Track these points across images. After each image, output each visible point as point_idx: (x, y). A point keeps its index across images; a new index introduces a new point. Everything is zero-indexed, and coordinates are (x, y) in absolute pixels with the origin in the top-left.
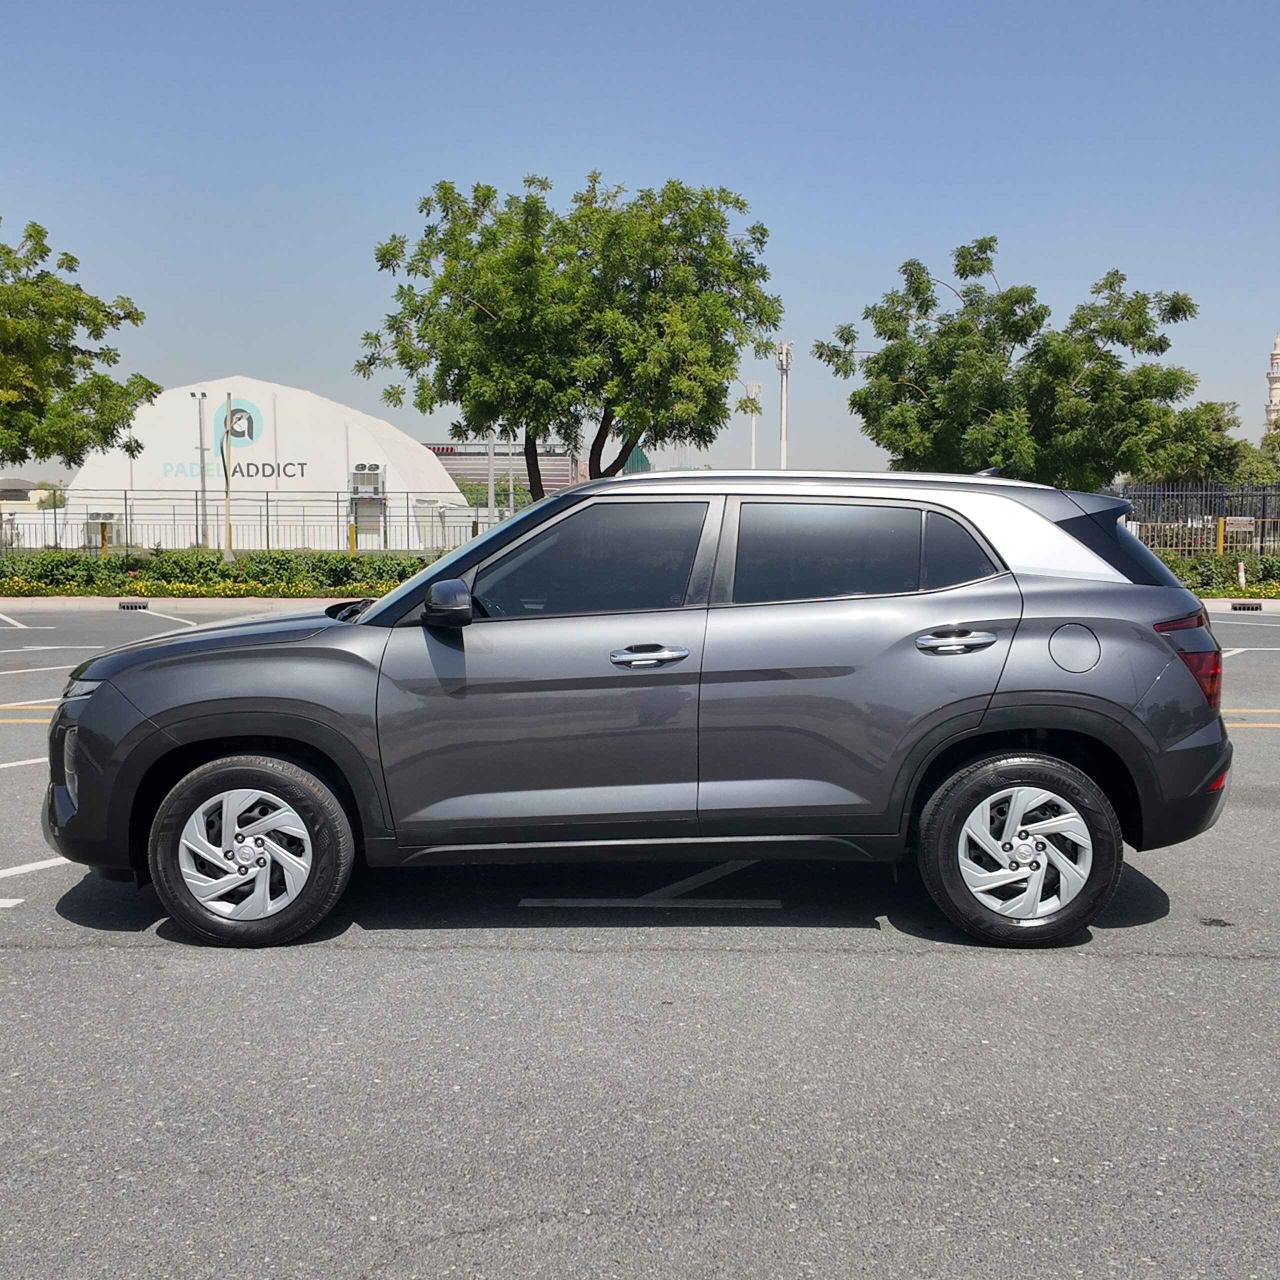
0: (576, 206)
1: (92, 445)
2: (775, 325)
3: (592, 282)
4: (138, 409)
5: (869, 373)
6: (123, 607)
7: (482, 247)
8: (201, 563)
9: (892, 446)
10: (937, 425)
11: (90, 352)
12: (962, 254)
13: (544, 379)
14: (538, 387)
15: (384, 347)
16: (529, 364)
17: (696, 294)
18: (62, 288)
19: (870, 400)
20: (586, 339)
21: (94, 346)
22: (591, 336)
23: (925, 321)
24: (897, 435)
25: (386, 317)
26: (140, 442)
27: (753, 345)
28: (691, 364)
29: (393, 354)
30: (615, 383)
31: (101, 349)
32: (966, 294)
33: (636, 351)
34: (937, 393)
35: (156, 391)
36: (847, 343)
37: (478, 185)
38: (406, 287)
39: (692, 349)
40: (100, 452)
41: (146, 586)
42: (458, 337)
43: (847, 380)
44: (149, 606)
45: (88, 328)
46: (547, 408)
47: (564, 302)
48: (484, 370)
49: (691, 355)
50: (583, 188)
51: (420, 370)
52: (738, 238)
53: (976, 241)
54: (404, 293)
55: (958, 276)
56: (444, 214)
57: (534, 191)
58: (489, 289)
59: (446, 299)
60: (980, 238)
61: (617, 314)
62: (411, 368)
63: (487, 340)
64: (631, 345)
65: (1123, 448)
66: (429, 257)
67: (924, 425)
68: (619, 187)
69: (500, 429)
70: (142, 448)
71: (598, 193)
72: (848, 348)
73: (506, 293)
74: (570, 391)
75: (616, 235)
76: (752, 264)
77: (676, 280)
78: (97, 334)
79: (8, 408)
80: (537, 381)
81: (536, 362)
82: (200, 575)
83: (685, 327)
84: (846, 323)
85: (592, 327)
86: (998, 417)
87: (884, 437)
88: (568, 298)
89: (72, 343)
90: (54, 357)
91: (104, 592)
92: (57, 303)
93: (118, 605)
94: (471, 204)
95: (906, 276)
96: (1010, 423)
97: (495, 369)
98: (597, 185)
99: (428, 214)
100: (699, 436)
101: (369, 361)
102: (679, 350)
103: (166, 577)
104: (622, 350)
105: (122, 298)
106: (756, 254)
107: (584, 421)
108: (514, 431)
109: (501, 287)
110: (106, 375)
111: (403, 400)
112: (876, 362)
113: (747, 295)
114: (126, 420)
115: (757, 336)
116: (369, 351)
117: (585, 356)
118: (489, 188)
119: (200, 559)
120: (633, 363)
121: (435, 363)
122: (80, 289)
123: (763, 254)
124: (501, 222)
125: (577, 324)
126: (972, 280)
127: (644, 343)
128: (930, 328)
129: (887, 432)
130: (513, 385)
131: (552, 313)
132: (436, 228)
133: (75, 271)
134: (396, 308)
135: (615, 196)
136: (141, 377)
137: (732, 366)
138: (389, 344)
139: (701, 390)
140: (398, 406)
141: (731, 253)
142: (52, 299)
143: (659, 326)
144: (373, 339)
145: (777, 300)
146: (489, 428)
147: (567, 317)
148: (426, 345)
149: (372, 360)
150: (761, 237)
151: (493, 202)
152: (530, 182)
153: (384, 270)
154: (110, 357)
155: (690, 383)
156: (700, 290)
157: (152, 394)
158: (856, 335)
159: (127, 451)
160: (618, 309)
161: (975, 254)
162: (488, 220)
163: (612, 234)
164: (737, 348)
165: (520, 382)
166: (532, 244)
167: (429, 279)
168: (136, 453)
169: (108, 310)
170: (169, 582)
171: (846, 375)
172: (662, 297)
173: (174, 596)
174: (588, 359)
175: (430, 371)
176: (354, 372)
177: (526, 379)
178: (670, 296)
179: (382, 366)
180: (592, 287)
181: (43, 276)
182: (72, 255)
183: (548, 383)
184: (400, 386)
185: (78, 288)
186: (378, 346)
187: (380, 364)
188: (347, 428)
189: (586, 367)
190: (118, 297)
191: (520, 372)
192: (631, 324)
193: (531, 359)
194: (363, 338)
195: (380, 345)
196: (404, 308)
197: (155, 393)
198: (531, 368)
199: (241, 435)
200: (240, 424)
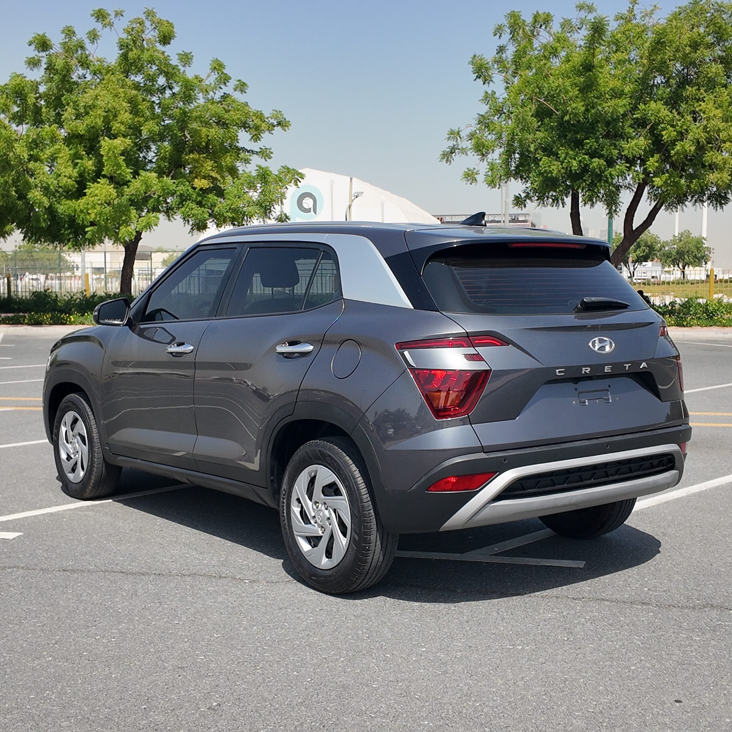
0: (619, 23)
3: (636, 82)
4: (288, 191)
11: (252, 151)
13: (599, 157)
14: (595, 164)
15: (462, 140)
16: (587, 147)
18: (238, 105)
20: (631, 126)
21: (255, 146)
22: (635, 123)
26: (288, 215)
29: (469, 144)
30: (655, 159)
31: (260, 148)
35: (301, 178)
37: (537, 13)
38: (490, 92)
42: (530, 128)
45: (250, 134)
50: (623, 9)
51: (489, 156)
54: (488, 97)
56: (511, 36)
57: (583, 14)
61: (660, 104)
62: (483, 155)
63: (552, 130)
64: (671, 129)
68: (654, 6)
71: (637, 11)
73: (573, 93)
75: (661, 43)
77: (709, 76)
79: (201, 192)
80: (594, 160)
83: (718, 113)
85: (638, 116)
88: (617, 94)
90: (231, 155)
92: (234, 115)
97: (562, 152)
98: (636, 6)
99: (500, 37)
100: (716, 200)
101: (451, 151)
104: (664, 133)
105: (276, 111)
109: (569, 88)
110: (267, 167)
111: (477, 179)
114: (280, 199)
116: (451, 143)
118: (548, 15)
120: (673, 143)
121: (500, 150)
122: (249, 105)
124: (558, 39)
127: (681, 127)
132: (505, 47)
133: (245, 92)
135: (652, 14)
136: (288, 168)
138: (466, 137)
140: (475, 183)
142: (231, 113)
143: (694, 112)
144: (455, 134)
148: (494, 137)
149: (453, 150)
151: (550, 25)
152: (581, 8)
153: (478, 80)
154: (265, 154)
157: (297, 179)
159: (279, 221)
162: (542, 38)
163: (657, 42)
165: (580, 161)
166: (593, 54)
169: (267, 120)
172: (697, 90)
174: (635, 141)
175: (495, 156)
176: (439, 160)
177: (584, 158)
178: (704, 89)
179: (460, 154)
180: (636, 85)
181: (225, 97)
182: (243, 81)
183: (602, 161)
184: (474, 168)
185: (246, 104)
186: (459, 139)
187: (459, 153)
188: (383, 204)
189: (635, 148)
190: (273, 110)
191: (580, 153)
192: (671, 112)
193: (589, 143)
194: (448, 134)
195: (460, 138)
196: (490, 108)
197: (300, 179)
198: (589, 150)
199: (309, 210)
200: (308, 203)
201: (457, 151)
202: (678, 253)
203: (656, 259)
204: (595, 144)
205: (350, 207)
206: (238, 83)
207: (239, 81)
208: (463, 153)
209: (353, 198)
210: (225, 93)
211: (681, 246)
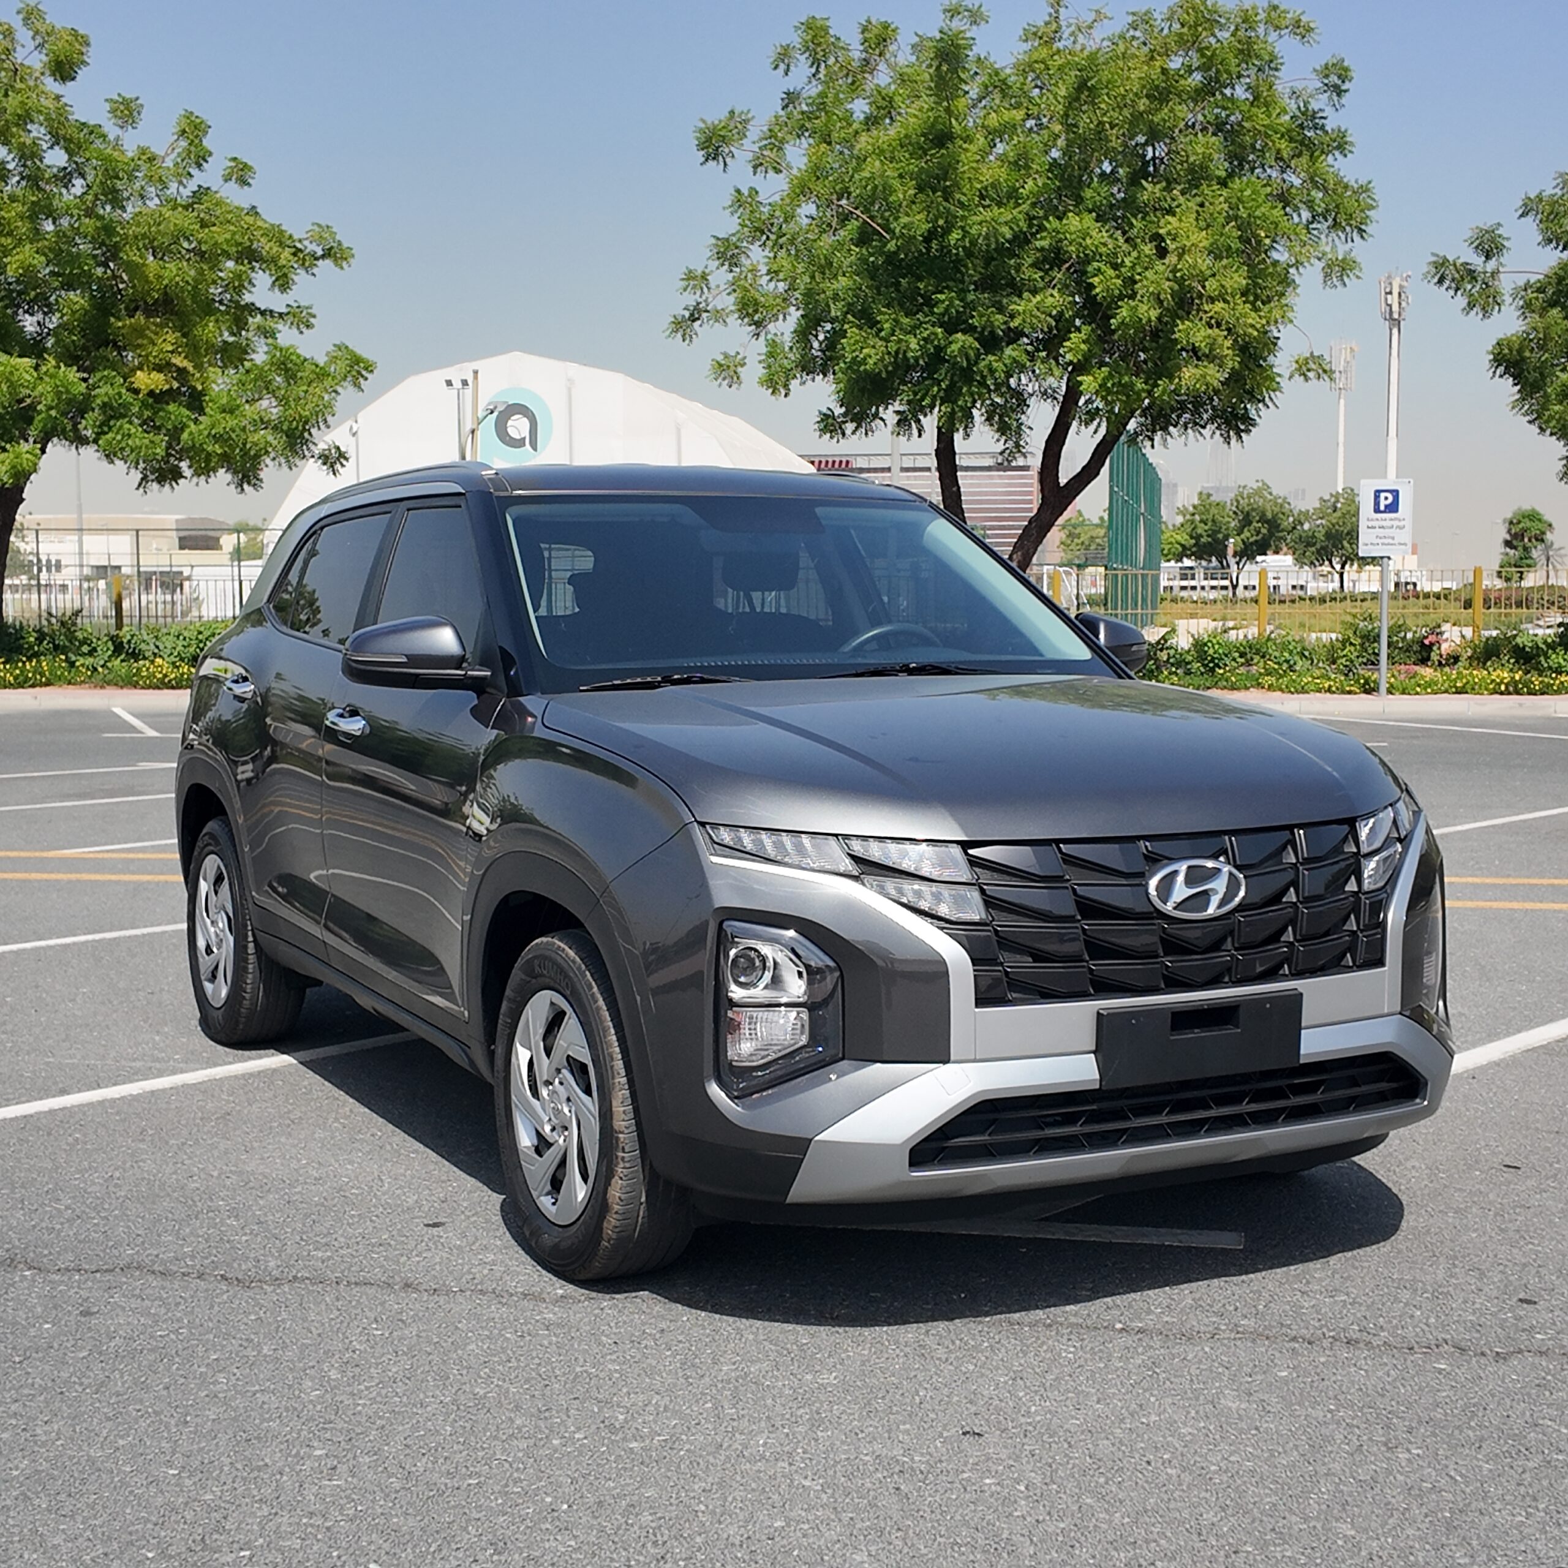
0: (1027, 46)
1: (272, 455)
2: (1361, 231)
3: (1048, 171)
4: (339, 398)
5: (1527, 309)
7: (871, 121)
11: (271, 311)
13: (964, 332)
14: (954, 347)
15: (714, 292)
16: (941, 310)
17: (1223, 183)
18: (230, 212)
19: (1526, 354)
20: (1035, 265)
21: (277, 301)
22: (1045, 260)
25: (713, 241)
26: (343, 449)
27: (1320, 265)
28: (1212, 300)
29: (727, 302)
30: (1083, 336)
31: (288, 306)
33: (1119, 282)
35: (366, 369)
36: (1488, 257)
37: (869, 21)
38: (746, 192)
39: (1214, 275)
40: (285, 466)
42: (826, 267)
43: (1486, 321)
45: (271, 275)
46: (969, 382)
47: (1000, 204)
48: (869, 321)
49: (1211, 285)
50: (1040, 16)
51: (771, 326)
52: (1299, 86)
54: (743, 201)
56: (813, 70)
57: (957, 24)
58: (876, 187)
59: (808, 209)
61: (1089, 220)
62: (758, 324)
63: (872, 272)
64: (1111, 272)
66: (782, 141)
68: (1098, 12)
69: (896, 418)
70: (347, 459)
71: (1063, 23)
72: (1491, 265)
73: (903, 192)
74: (1008, 351)
75: (1089, 89)
76: (1323, 127)
77: (1191, 159)
78: (283, 283)
79: (151, 401)
80: (954, 337)
81: (951, 305)
83: (1202, 239)
84: (1487, 223)
85: (1045, 243)
87: (1550, 418)
88: (1006, 197)
89: (247, 298)
90: (217, 321)
92: (220, 235)
94: (857, 53)
97: (886, 318)
98: (1062, 10)
99: (787, 72)
100: (1228, 423)
101: (692, 315)
102: (1192, 277)
104: (1095, 280)
105: (319, 226)
106: (1329, 111)
107: (1032, 402)
108: (918, 421)
109: (896, 183)
110: (292, 346)
111: (742, 376)
112: (1540, 289)
113: (1314, 180)
114: (321, 415)
115: (1328, 249)
116: (690, 299)
117: (1034, 293)
118: (886, 26)
120: (1114, 302)
121: (795, 315)
122: (257, 213)
123: (1342, 111)
124: (903, 79)
125: (1021, 240)
127: (1133, 268)
129: (1556, 408)
130: (914, 344)
131: (980, 224)
132: (799, 94)
133: (249, 184)
134: (729, 225)
135: (1090, 27)
136: (347, 347)
137: (1283, 301)
138: (723, 287)
139: (1228, 343)
140: (735, 386)
141: (1286, 112)
142: (213, 229)
143: (1157, 238)
144: (696, 280)
145: (1365, 189)
146: (876, 416)
147: (1005, 230)
148: (782, 286)
149: (695, 315)
150: (1339, 82)
151: (892, 48)
152: (953, 12)
153: (710, 163)
154: (300, 318)
155: (1210, 331)
156: (1231, 175)
157: (359, 373)
158: (1505, 243)
159: (325, 464)
160: (1090, 212)
162: (883, 78)
163: (1082, 86)
164: (1292, 271)
165: (926, 340)
166: (948, 110)
167: (781, 176)
168: (338, 466)
169: (299, 245)
171: (1486, 312)
172: (1164, 189)
174: (1038, 298)
175: (785, 327)
176: (668, 333)
177: (936, 334)
178: (1179, 188)
179: (711, 322)
180: (1049, 178)
181: (201, 193)
182: (244, 160)
183: (971, 339)
184: (738, 353)
185: (253, 211)
186: (705, 290)
187: (709, 320)
188: (679, 430)
189: (1035, 312)
190: (313, 224)
191: (926, 323)
192: (1111, 236)
193: (943, 302)
194: (683, 279)
195: (709, 289)
196: (743, 226)
197: (364, 373)
198: (943, 315)
199: (520, 443)
200: (518, 427)
201: (704, 315)
202: (1328, 535)
203: (1285, 549)
204: (957, 302)
205: (473, 434)
206: (233, 164)
207: (235, 159)
208: (717, 321)
209: (481, 414)
210: (200, 186)
211: (1334, 521)
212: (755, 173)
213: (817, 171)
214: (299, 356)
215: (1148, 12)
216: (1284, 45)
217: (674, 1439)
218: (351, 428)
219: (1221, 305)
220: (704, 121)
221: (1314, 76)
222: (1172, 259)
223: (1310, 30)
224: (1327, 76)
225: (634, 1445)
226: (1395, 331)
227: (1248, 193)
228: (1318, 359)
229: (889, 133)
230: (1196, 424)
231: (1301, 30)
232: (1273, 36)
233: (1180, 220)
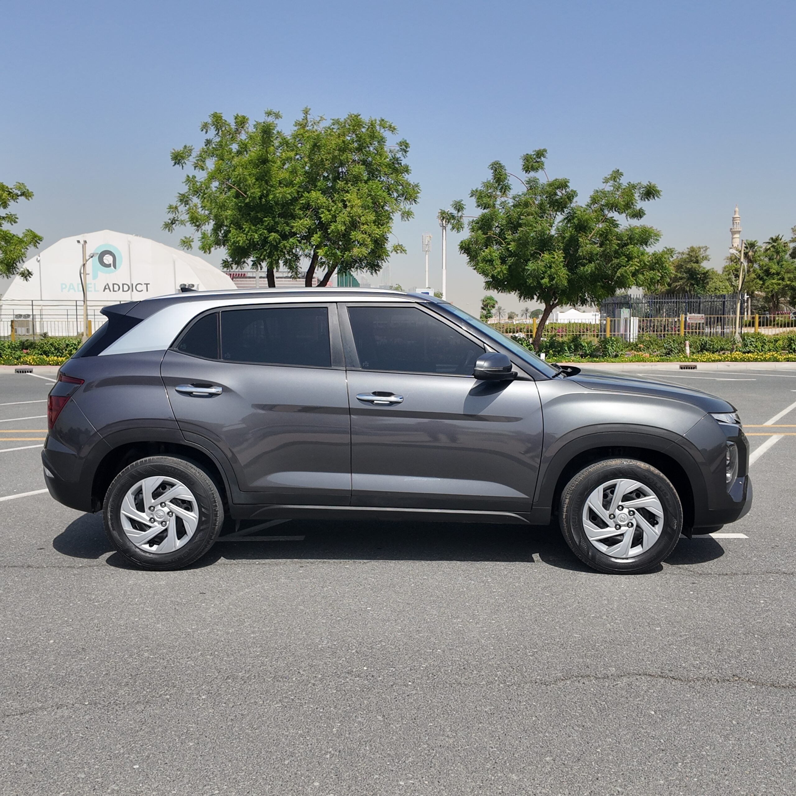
0: (296, 128)
2: (415, 201)
3: (304, 174)
4: (28, 251)
5: (473, 230)
6: (17, 371)
7: (239, 153)
8: (67, 345)
9: (484, 273)
10: (510, 260)
12: (527, 158)
13: (275, 232)
14: (271, 237)
15: (180, 213)
16: (266, 224)
17: (366, 182)
19: (471, 246)
20: (300, 209)
22: (304, 208)
23: (506, 199)
24: (488, 267)
25: (178, 195)
26: (30, 271)
27: (400, 213)
28: (363, 224)
29: (186, 217)
30: (318, 235)
31: (6, 214)
32: (529, 182)
33: (330, 216)
34: (511, 241)
35: (39, 240)
36: (458, 211)
37: (237, 115)
38: (191, 177)
39: (363, 215)
40: (6, 278)
41: (33, 359)
42: (223, 207)
43: (458, 234)
44: (34, 371)
46: (277, 251)
47: (286, 186)
48: (239, 227)
49: (363, 218)
50: (300, 117)
51: (203, 227)
52: (392, 148)
53: (535, 151)
54: (190, 180)
55: (525, 172)
56: (216, 132)
57: (270, 119)
58: (240, 178)
59: (215, 184)
60: (537, 149)
61: (319, 194)
62: (198, 226)
63: (240, 209)
64: (327, 213)
65: (618, 274)
66: (205, 158)
67: (503, 261)
68: (321, 117)
69: (252, 263)
70: (32, 275)
71: (309, 120)
72: (460, 214)
73: (251, 181)
74: (291, 240)
75: (317, 146)
76: (401, 164)
77: (354, 173)
78: (4, 205)
80: (270, 234)
81: (270, 222)
82: (67, 352)
83: (358, 202)
84: (458, 199)
85: (304, 202)
86: (546, 256)
87: (479, 268)
88: (290, 184)
91: (8, 363)
93: (14, 371)
94: (233, 126)
95: (492, 171)
96: (553, 260)
97: (246, 226)
98: (308, 116)
99: (206, 132)
100: (372, 267)
101: (172, 222)
102: (356, 216)
103: (46, 353)
104: (322, 216)
105: (19, 183)
106: (402, 158)
107: (301, 258)
108: (260, 264)
109: (248, 177)
110: (8, 230)
111: (192, 246)
112: (477, 223)
113: (397, 183)
114: (21, 257)
115: (402, 208)
116: (171, 216)
117: (301, 219)
118: (244, 117)
119: (67, 342)
120: (329, 224)
121: (212, 223)
123: (407, 159)
124: (251, 138)
125: (295, 200)
126: (532, 174)
127: (335, 211)
128: (509, 203)
129: (482, 265)
130: (256, 236)
131: (279, 193)
132: (211, 141)
134: (184, 189)
135: (318, 123)
136: (31, 231)
137: (388, 225)
138: (184, 212)
139: (369, 240)
140: (190, 249)
141: (388, 158)
143: (343, 201)
144: (173, 209)
145: (417, 186)
146: (244, 262)
147: (288, 196)
148: (207, 212)
149: (173, 222)
150: (405, 148)
151: (247, 125)
152: (269, 114)
153: (177, 166)
154: (12, 219)
155: (363, 235)
156: (369, 179)
157: (36, 241)
158: (465, 206)
159: (22, 276)
160: (319, 191)
161: (535, 159)
162: (243, 136)
163: (315, 145)
164: (391, 214)
165: (260, 235)
166: (266, 151)
167: (204, 172)
168: (28, 277)
169: (11, 191)
170: (48, 356)
171: (458, 231)
172: (345, 184)
173: (50, 365)
174: (302, 221)
175: (209, 227)
176: (162, 229)
177: (264, 232)
178: (350, 183)
180: (304, 177)
183: (277, 235)
184: (191, 237)
186: (177, 213)
187: (179, 224)
188: (174, 262)
189: (301, 226)
190: (17, 183)
191: (260, 228)
192: (327, 200)
193: (267, 221)
194: (169, 208)
196: (190, 189)
197: (38, 241)
198: (267, 226)
199: (109, 266)
200: (108, 259)
201: (177, 222)
204: (272, 221)
205: (84, 265)
208: (182, 224)
209: (87, 258)
212: (195, 169)
213: (219, 170)
214: (11, 234)
215: (338, 119)
216: (386, 134)
217: (110, 601)
218: (37, 259)
219: (366, 226)
220: (174, 149)
221: (397, 146)
222: (348, 209)
223: (395, 129)
224: (401, 146)
225: (96, 604)
226: (444, 231)
227: (374, 186)
228: (401, 246)
229: (246, 157)
230: (361, 267)
231: (392, 129)
232: (382, 130)
233: (351, 195)
